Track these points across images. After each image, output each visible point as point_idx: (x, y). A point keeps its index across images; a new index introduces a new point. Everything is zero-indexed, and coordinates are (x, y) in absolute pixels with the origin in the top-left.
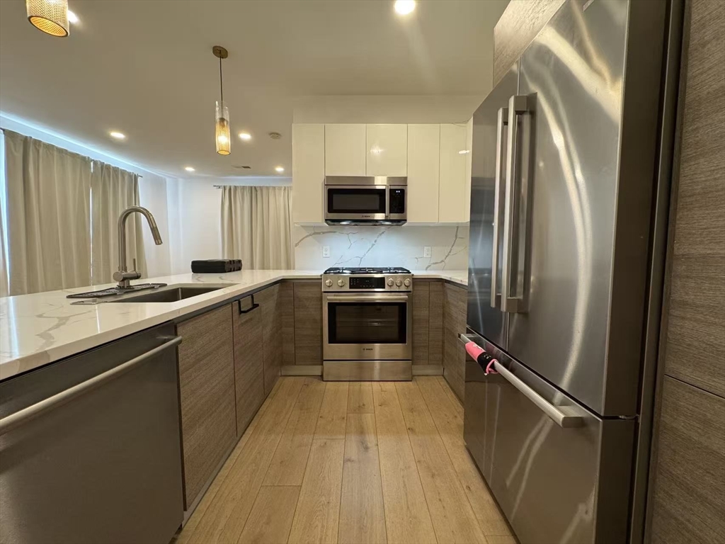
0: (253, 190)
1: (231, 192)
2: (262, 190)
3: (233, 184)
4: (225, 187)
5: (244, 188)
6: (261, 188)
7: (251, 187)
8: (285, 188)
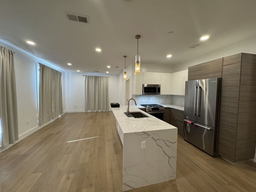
0: (96, 78)
1: (88, 78)
2: (99, 78)
3: (89, 75)
4: (86, 76)
5: (93, 76)
6: (99, 77)
7: (95, 76)
8: (106, 77)
